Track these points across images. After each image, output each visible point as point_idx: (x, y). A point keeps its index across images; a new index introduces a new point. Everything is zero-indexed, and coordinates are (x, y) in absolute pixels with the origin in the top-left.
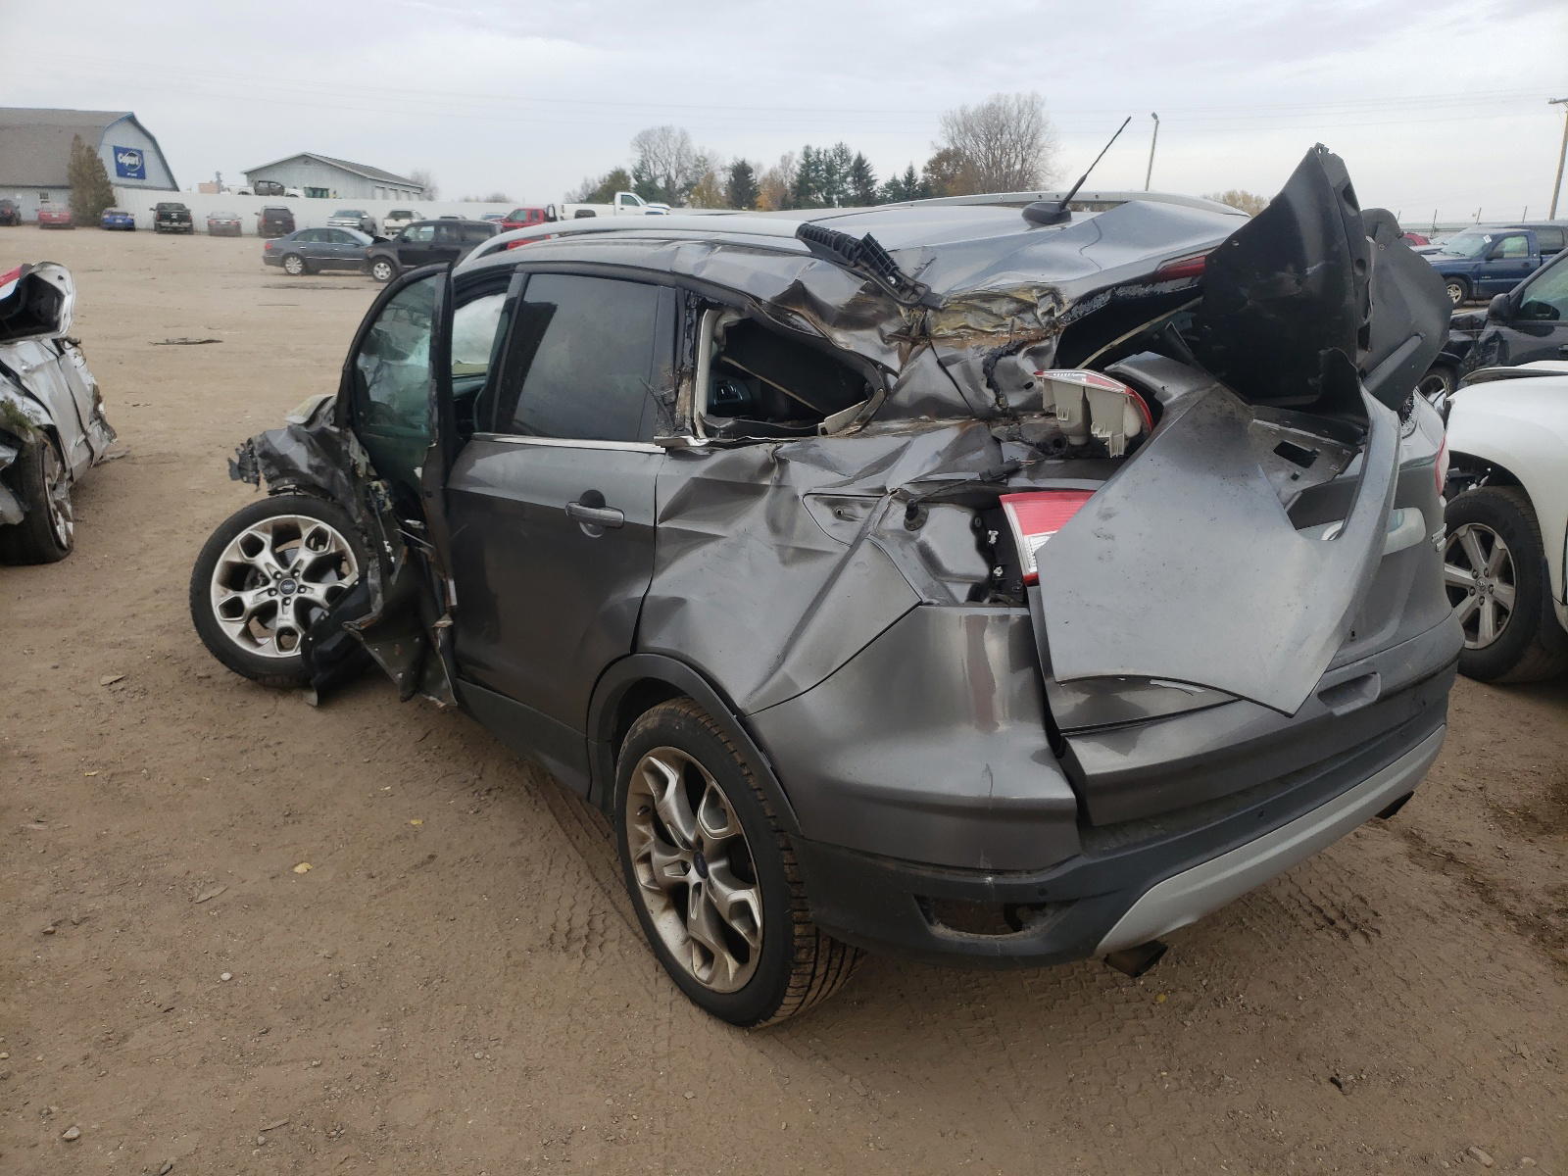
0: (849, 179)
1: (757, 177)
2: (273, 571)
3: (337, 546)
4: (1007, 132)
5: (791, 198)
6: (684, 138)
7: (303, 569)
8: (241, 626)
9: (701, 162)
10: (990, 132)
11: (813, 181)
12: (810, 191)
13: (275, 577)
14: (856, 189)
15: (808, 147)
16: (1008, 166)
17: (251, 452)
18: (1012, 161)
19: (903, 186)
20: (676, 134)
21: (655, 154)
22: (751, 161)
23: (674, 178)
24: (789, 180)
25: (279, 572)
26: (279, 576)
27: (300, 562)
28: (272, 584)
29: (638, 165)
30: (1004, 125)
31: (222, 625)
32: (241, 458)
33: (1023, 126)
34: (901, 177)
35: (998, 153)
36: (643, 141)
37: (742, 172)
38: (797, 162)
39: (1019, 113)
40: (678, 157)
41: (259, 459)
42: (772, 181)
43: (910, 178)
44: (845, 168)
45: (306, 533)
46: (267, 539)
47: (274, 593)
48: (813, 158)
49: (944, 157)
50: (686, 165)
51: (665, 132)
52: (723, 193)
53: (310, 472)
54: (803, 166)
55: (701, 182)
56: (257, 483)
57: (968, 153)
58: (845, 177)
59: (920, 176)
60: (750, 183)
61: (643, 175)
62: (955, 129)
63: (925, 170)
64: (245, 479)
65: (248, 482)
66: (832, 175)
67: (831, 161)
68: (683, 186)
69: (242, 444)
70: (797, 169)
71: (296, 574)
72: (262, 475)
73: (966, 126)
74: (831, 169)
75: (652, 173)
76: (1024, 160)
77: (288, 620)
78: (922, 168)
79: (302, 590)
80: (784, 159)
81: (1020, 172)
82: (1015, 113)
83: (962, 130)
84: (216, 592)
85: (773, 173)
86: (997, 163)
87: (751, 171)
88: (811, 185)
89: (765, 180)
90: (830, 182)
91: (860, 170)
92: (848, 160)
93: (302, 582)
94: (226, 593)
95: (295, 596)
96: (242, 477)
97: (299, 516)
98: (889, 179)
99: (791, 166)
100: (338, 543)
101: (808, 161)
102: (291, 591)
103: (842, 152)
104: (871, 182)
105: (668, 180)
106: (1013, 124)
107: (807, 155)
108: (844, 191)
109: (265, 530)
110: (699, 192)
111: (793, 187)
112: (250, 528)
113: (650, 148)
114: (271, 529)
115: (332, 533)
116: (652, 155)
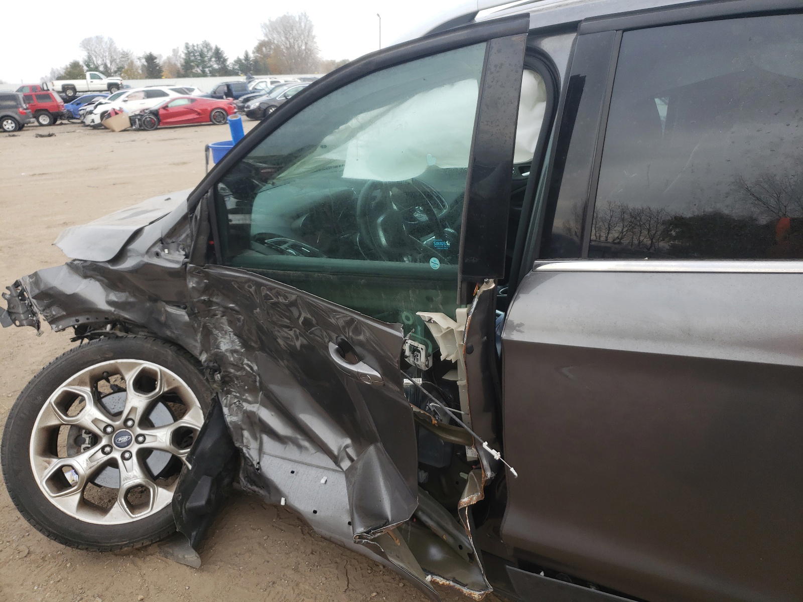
0: (213, 59)
1: (160, 61)
2: (102, 426)
3: (169, 384)
4: (295, 30)
5: (182, 72)
6: (112, 42)
7: (137, 417)
8: (77, 498)
9: (125, 55)
10: (286, 30)
11: (193, 61)
12: (192, 67)
13: (105, 431)
14: (218, 64)
15: (187, 44)
16: (299, 47)
17: (21, 294)
18: (300, 44)
19: (243, 61)
20: (106, 39)
21: (95, 52)
22: (155, 53)
23: (109, 65)
24: (179, 63)
25: (109, 425)
26: (109, 430)
27: (133, 409)
28: (104, 442)
29: (86, 58)
30: (292, 26)
31: (52, 501)
32: (9, 304)
33: (303, 26)
34: (242, 57)
35: (292, 41)
36: (86, 44)
37: (150, 59)
38: (183, 52)
39: (300, 19)
40: (110, 53)
41: (34, 301)
42: (169, 62)
43: (247, 57)
44: (210, 54)
45: (130, 377)
46: (86, 391)
47: (107, 449)
48: (191, 49)
49: (262, 45)
50: (115, 57)
51: (99, 39)
52: (140, 71)
53: (112, 309)
54: (186, 54)
55: (126, 67)
56: (37, 326)
57: (276, 42)
58: (211, 58)
59: (252, 56)
60: (157, 65)
61: (91, 64)
62: (267, 30)
63: (254, 53)
64: (18, 323)
65: (21, 325)
66: (203, 58)
67: (202, 50)
68: (116, 69)
69: (7, 288)
70: (183, 56)
71: (130, 423)
72: (41, 317)
73: (272, 27)
74: (202, 55)
75: (95, 63)
76: (306, 44)
77: (135, 477)
78: (252, 52)
79: (141, 439)
80: (174, 50)
81: (305, 50)
82: (297, 19)
83: (271, 29)
84: (36, 466)
85: (169, 58)
86: (292, 47)
87: (156, 58)
88: (192, 64)
89: (165, 63)
90: (203, 61)
91: (218, 54)
92: (211, 49)
93: (139, 431)
94: (49, 463)
95: (134, 448)
96: (14, 321)
97: (119, 361)
98: (236, 58)
99: (179, 54)
100: (169, 381)
101: (188, 51)
102: (129, 443)
103: (207, 45)
104: (225, 60)
105: (106, 66)
106: (298, 25)
107: (187, 48)
108: (211, 66)
109: (81, 382)
110: (126, 72)
111: (182, 66)
112: (64, 384)
113: (91, 48)
114: (88, 380)
115: (161, 371)
116: (93, 52)
